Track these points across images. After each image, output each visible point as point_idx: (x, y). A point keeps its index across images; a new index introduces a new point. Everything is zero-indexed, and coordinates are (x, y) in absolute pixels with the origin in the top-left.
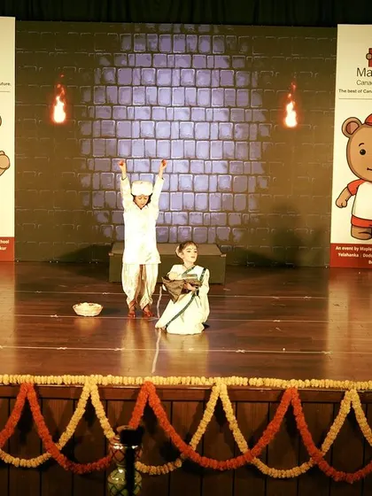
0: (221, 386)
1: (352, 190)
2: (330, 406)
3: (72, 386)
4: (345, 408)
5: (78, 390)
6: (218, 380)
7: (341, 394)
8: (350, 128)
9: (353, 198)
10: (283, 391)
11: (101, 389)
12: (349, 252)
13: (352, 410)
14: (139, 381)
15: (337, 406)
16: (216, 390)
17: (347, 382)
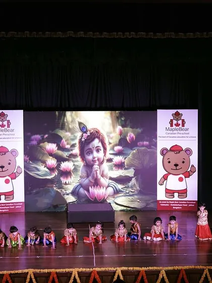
0: (119, 270)
1: (165, 178)
2: (156, 276)
3: (68, 272)
4: (161, 276)
5: (71, 273)
6: (118, 268)
7: (159, 272)
8: (164, 152)
9: (166, 181)
10: (140, 271)
11: (79, 273)
12: (165, 203)
13: (163, 277)
14: (91, 270)
15: (158, 276)
16: (117, 272)
17: (161, 268)
